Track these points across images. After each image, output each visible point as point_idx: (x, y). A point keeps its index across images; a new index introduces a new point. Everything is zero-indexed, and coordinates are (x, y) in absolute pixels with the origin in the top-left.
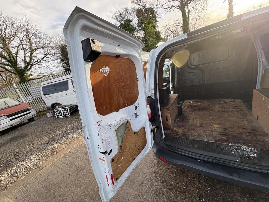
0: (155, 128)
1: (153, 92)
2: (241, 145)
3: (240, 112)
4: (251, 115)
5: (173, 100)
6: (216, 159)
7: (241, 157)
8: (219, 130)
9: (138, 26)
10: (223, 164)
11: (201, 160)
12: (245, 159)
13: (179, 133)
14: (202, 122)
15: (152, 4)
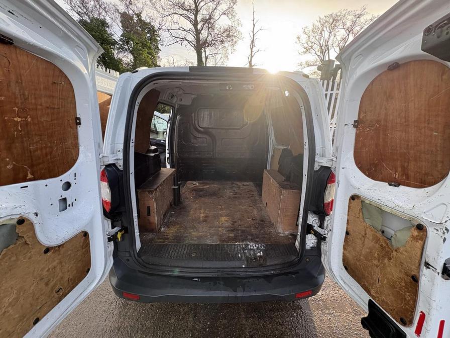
0: (120, 231)
1: (121, 156)
2: (249, 243)
3: (252, 198)
4: (261, 202)
5: (165, 178)
6: (219, 270)
7: (247, 259)
8: (227, 224)
9: (120, 40)
10: (227, 276)
11: (198, 278)
12: (252, 261)
13: (168, 237)
14: (208, 215)
15: (153, 19)
